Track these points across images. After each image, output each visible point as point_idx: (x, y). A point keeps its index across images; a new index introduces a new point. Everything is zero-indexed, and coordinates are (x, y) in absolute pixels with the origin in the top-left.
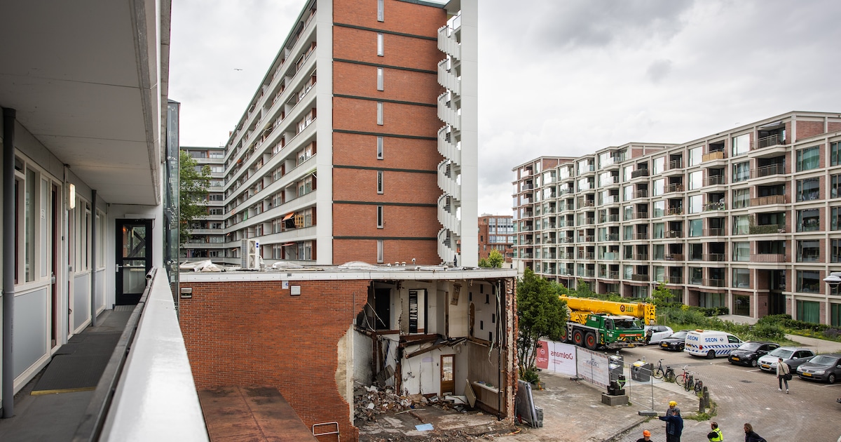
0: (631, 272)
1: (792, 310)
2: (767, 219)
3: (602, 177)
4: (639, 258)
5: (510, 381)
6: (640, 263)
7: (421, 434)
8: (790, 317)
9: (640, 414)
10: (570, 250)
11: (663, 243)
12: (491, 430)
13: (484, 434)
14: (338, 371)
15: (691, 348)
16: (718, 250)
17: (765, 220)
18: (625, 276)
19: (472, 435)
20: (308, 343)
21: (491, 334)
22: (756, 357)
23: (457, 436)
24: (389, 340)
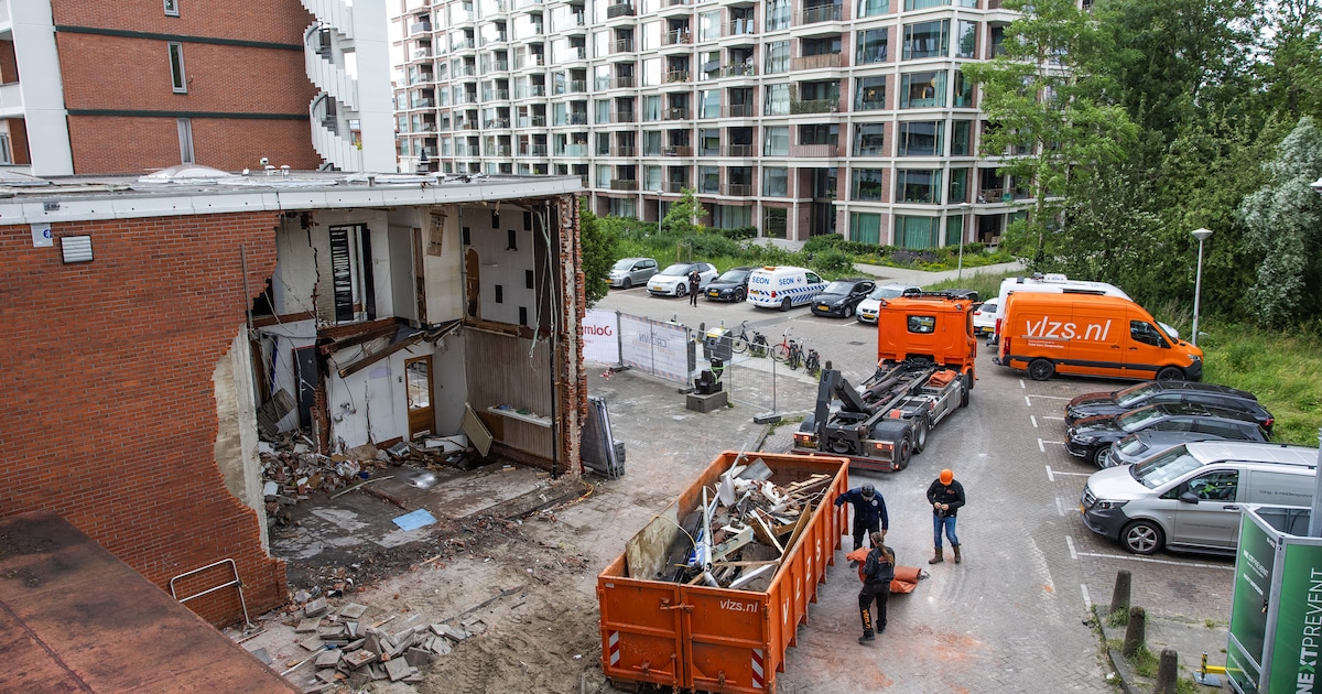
0: (610, 175)
1: (844, 227)
2: (811, 91)
3: (555, 12)
4: (622, 153)
5: (573, 401)
6: (624, 161)
7: (413, 538)
8: (841, 237)
9: (756, 421)
10: (505, 140)
11: (659, 128)
12: (545, 500)
13: (535, 510)
14: (221, 439)
15: (759, 296)
16: (742, 138)
17: (812, 93)
18: (599, 183)
19: (514, 518)
20: (131, 384)
21: (523, 312)
22: (852, 303)
23: (489, 526)
24: (275, 337)
